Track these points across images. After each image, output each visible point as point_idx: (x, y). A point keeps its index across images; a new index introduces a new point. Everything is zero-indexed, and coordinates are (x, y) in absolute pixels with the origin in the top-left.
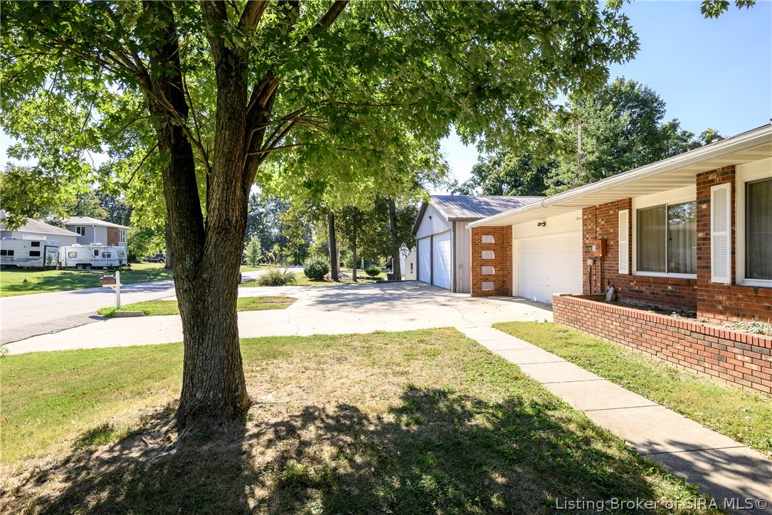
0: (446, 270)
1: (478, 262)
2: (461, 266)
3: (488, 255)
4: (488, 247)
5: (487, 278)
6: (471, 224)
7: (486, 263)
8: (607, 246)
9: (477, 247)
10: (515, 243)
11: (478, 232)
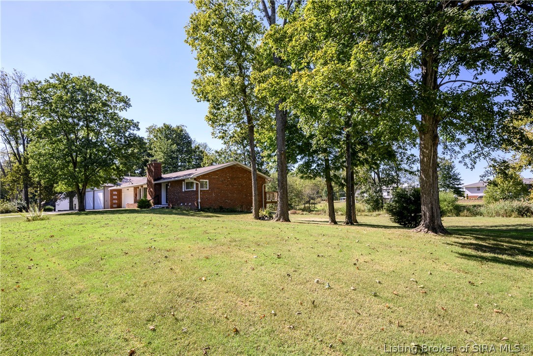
0: (101, 203)
1: (112, 199)
2: (106, 201)
3: (115, 197)
4: (115, 195)
5: (115, 204)
6: (110, 189)
7: (115, 199)
8: (136, 195)
9: (112, 195)
10: (123, 194)
11: (112, 191)
